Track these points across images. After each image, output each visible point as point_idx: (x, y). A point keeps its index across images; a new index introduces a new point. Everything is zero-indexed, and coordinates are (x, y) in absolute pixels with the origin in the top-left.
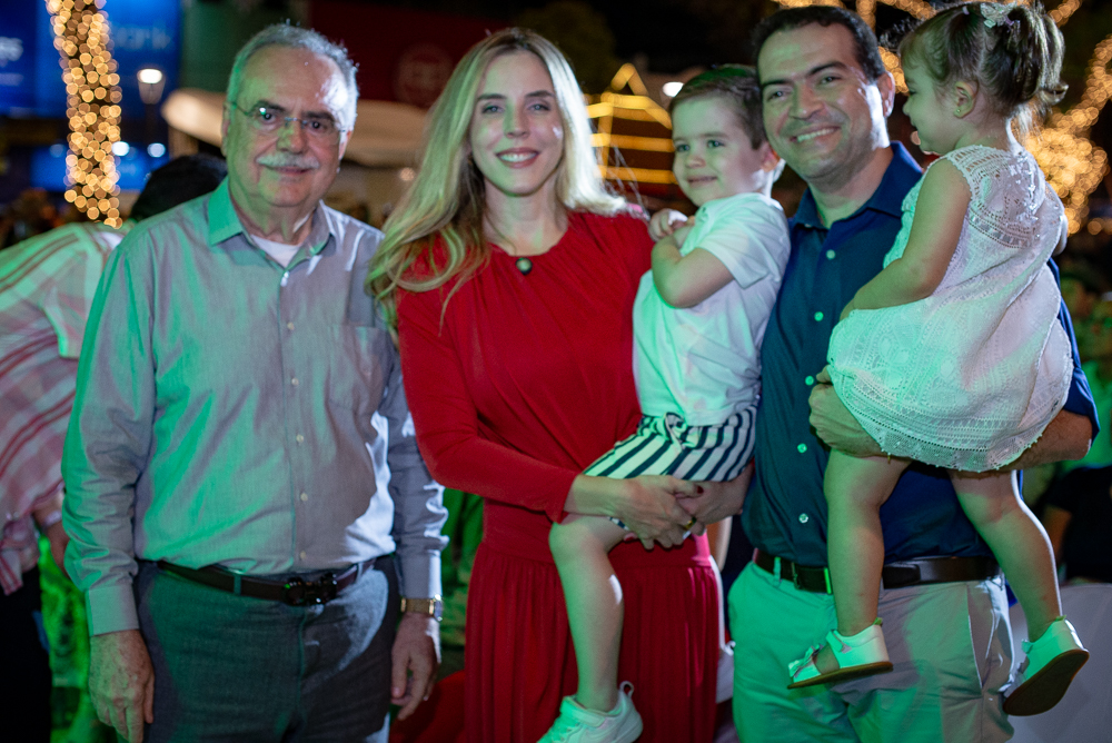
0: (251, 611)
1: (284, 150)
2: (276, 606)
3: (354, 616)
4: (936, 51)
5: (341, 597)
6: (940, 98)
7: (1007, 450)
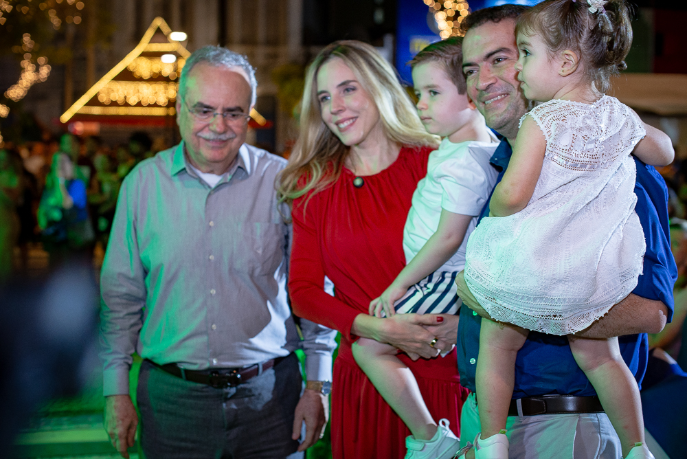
0: (192, 390)
1: (213, 131)
2: (205, 387)
3: (260, 394)
4: (551, 26)
5: (249, 383)
6: (551, 59)
7: (582, 321)
